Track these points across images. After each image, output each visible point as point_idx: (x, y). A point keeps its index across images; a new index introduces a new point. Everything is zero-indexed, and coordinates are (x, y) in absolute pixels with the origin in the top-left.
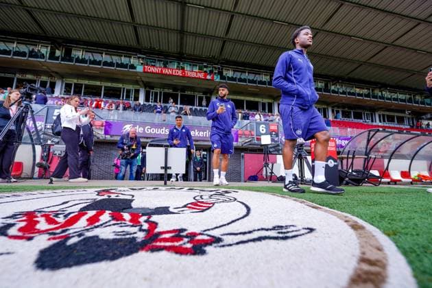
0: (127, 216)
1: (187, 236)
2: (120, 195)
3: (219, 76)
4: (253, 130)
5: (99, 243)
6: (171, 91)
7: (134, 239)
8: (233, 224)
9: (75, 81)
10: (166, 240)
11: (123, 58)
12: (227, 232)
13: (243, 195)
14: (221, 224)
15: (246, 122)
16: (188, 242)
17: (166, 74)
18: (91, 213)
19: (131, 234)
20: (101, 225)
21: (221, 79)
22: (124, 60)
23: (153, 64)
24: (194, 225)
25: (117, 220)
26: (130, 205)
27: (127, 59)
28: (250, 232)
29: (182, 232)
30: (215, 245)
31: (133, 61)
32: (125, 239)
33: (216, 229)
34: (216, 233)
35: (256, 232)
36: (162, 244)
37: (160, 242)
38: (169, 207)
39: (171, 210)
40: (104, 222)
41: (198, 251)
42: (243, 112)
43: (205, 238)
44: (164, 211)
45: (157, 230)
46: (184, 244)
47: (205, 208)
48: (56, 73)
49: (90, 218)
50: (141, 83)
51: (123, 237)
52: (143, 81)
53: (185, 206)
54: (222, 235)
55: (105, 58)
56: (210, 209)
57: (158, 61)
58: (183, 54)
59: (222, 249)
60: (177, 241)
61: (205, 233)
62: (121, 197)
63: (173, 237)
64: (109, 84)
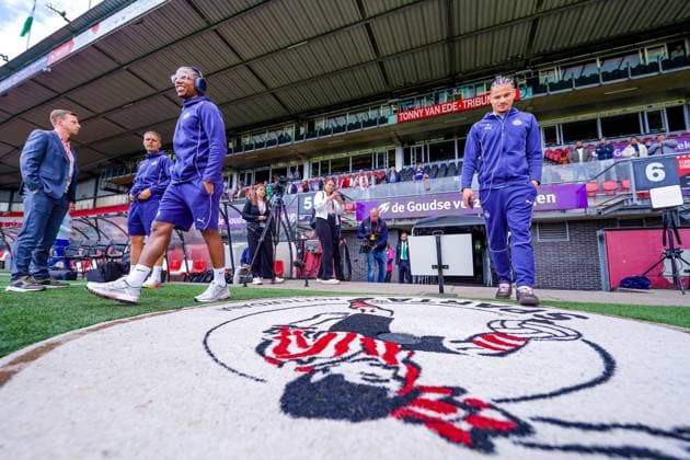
0: (381, 347)
1: (463, 406)
2: (376, 310)
3: (530, 90)
4: (627, 178)
5: (343, 387)
6: (441, 140)
7: (385, 390)
8: (563, 397)
9: (321, 158)
10: (428, 405)
11: (370, 113)
12: (545, 416)
13: (599, 327)
14: (537, 391)
15: (604, 163)
16: (465, 419)
17: (432, 116)
18: (341, 335)
19: (381, 381)
20: (349, 358)
21: (535, 92)
22: (372, 114)
23: (410, 106)
24: (480, 383)
25: (368, 354)
26: (387, 328)
27: (375, 112)
28: (603, 428)
29: (458, 395)
30: (515, 438)
31: (384, 112)
32: (374, 387)
33: (524, 403)
34: (522, 411)
35: (620, 432)
36: (423, 411)
37: (420, 406)
38: (443, 338)
39: (446, 344)
40: (353, 352)
41: (480, 443)
42: (596, 144)
43: (499, 417)
44: (433, 344)
45: (419, 382)
46: (458, 420)
47: (507, 348)
48: (303, 154)
49: (340, 343)
50: (396, 140)
51: (372, 384)
52: (398, 137)
53: (470, 340)
54: (533, 419)
55: (350, 119)
56: (518, 352)
57: (418, 99)
58: (457, 75)
59: (529, 451)
60: (446, 412)
61: (500, 406)
62: (378, 313)
63: (440, 400)
64: (357, 153)
